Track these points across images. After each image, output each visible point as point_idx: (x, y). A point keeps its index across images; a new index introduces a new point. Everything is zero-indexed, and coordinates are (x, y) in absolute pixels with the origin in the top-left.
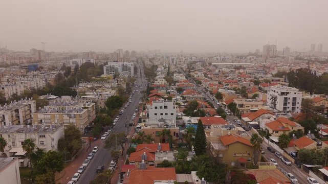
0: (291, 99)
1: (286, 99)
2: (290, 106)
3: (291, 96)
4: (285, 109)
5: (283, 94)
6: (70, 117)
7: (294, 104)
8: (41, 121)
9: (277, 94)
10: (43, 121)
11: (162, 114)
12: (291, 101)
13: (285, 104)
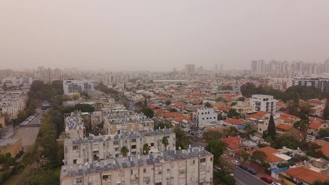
0: (270, 103)
1: (267, 103)
2: (270, 108)
3: (270, 101)
4: (267, 110)
5: (264, 100)
6: (144, 126)
7: (272, 107)
8: (119, 131)
9: (260, 101)
10: (121, 131)
11: (208, 118)
12: (270, 105)
13: (267, 107)
